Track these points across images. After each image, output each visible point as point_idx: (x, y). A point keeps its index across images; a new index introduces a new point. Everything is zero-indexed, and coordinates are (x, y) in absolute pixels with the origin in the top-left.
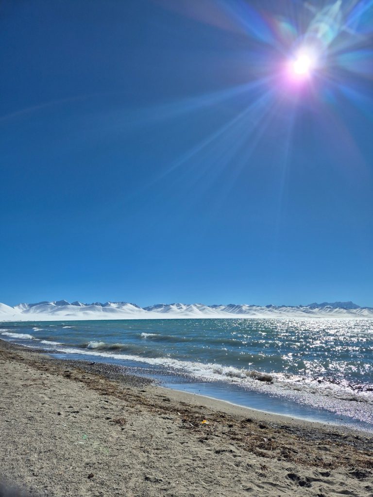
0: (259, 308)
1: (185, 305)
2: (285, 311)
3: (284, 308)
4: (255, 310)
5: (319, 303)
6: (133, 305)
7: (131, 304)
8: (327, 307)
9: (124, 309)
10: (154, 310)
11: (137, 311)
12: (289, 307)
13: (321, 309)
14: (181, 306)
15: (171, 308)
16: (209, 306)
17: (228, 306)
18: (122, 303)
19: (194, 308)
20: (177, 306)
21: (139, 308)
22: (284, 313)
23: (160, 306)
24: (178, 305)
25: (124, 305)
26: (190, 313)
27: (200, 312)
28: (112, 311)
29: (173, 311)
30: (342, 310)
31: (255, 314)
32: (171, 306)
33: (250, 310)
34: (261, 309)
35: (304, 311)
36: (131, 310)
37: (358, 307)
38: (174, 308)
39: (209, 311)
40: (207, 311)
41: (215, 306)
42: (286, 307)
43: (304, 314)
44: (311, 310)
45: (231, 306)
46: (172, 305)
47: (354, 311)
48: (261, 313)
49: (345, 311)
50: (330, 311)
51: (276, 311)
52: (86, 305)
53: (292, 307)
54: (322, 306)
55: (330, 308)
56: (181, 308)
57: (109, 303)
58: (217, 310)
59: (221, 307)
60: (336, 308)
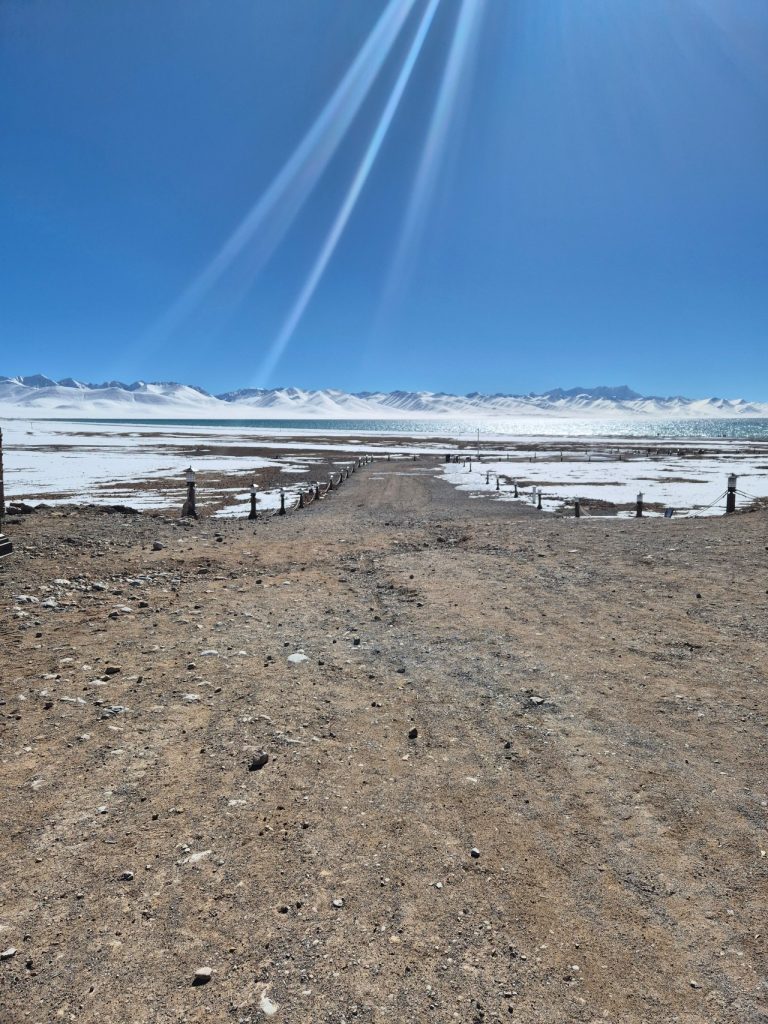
0: (453, 398)
1: (304, 391)
2: (502, 405)
3: (501, 400)
4: (447, 404)
5: (566, 389)
6: (195, 389)
7: (190, 386)
8: (582, 398)
9: (179, 398)
10: (238, 401)
11: (206, 402)
12: (511, 396)
13: (571, 401)
14: (296, 392)
15: (276, 398)
16: (353, 394)
17: (392, 394)
18: (171, 384)
19: (325, 398)
20: (289, 394)
21: (208, 395)
22: (502, 408)
23: (252, 392)
24: (291, 392)
25: (176, 389)
26: (318, 408)
27: (338, 407)
28: (155, 400)
29: (281, 403)
30: (608, 402)
31: (445, 411)
32: (278, 394)
33: (435, 402)
34: (457, 401)
35: (538, 405)
36: (196, 400)
37: (640, 396)
38: (282, 396)
39: (356, 404)
40: (351, 404)
41: (364, 395)
42: (505, 397)
43: (539, 410)
44: (551, 403)
45: (399, 394)
46: (280, 390)
47: (630, 404)
48: (458, 408)
49: (614, 404)
50: (587, 403)
51: (486, 405)
52: (90, 386)
53: (515, 397)
54: (572, 394)
55: (586, 398)
56: (298, 397)
57: (142, 384)
58: (370, 401)
59: (378, 396)
60: (598, 399)
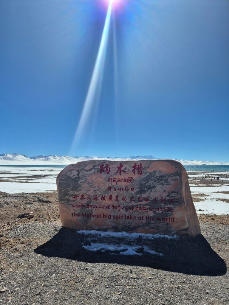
1: (58, 156)
5: (135, 156)
6: (23, 155)
7: (21, 155)
8: (140, 158)
9: (17, 158)
10: (37, 159)
11: (27, 160)
12: (120, 158)
15: (49, 158)
16: (73, 157)
17: (85, 157)
18: (15, 154)
19: (65, 158)
20: (53, 157)
21: (27, 157)
23: (42, 156)
24: (54, 156)
25: (17, 156)
26: (63, 161)
27: (69, 161)
28: (10, 159)
29: (51, 160)
32: (50, 157)
38: (51, 157)
40: (73, 160)
42: (118, 158)
51: (112, 160)
56: (56, 158)
58: (78, 159)
59: (81, 158)
